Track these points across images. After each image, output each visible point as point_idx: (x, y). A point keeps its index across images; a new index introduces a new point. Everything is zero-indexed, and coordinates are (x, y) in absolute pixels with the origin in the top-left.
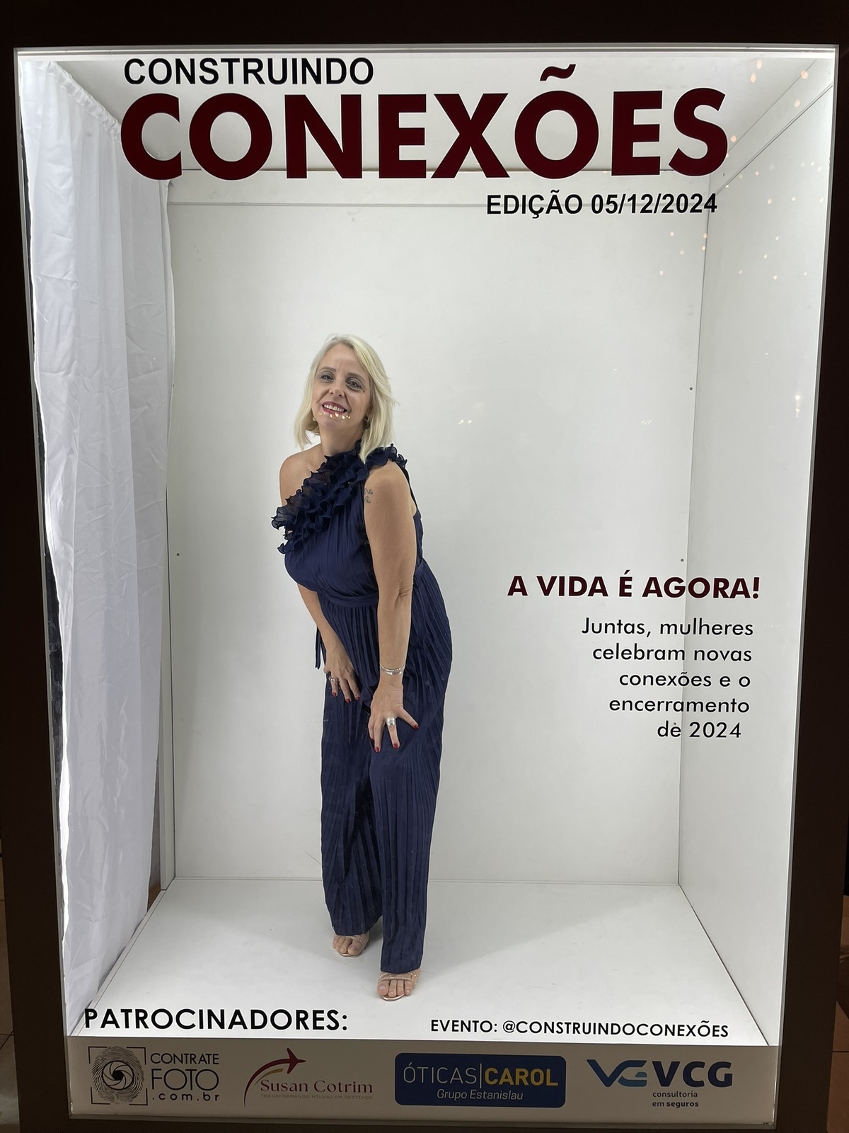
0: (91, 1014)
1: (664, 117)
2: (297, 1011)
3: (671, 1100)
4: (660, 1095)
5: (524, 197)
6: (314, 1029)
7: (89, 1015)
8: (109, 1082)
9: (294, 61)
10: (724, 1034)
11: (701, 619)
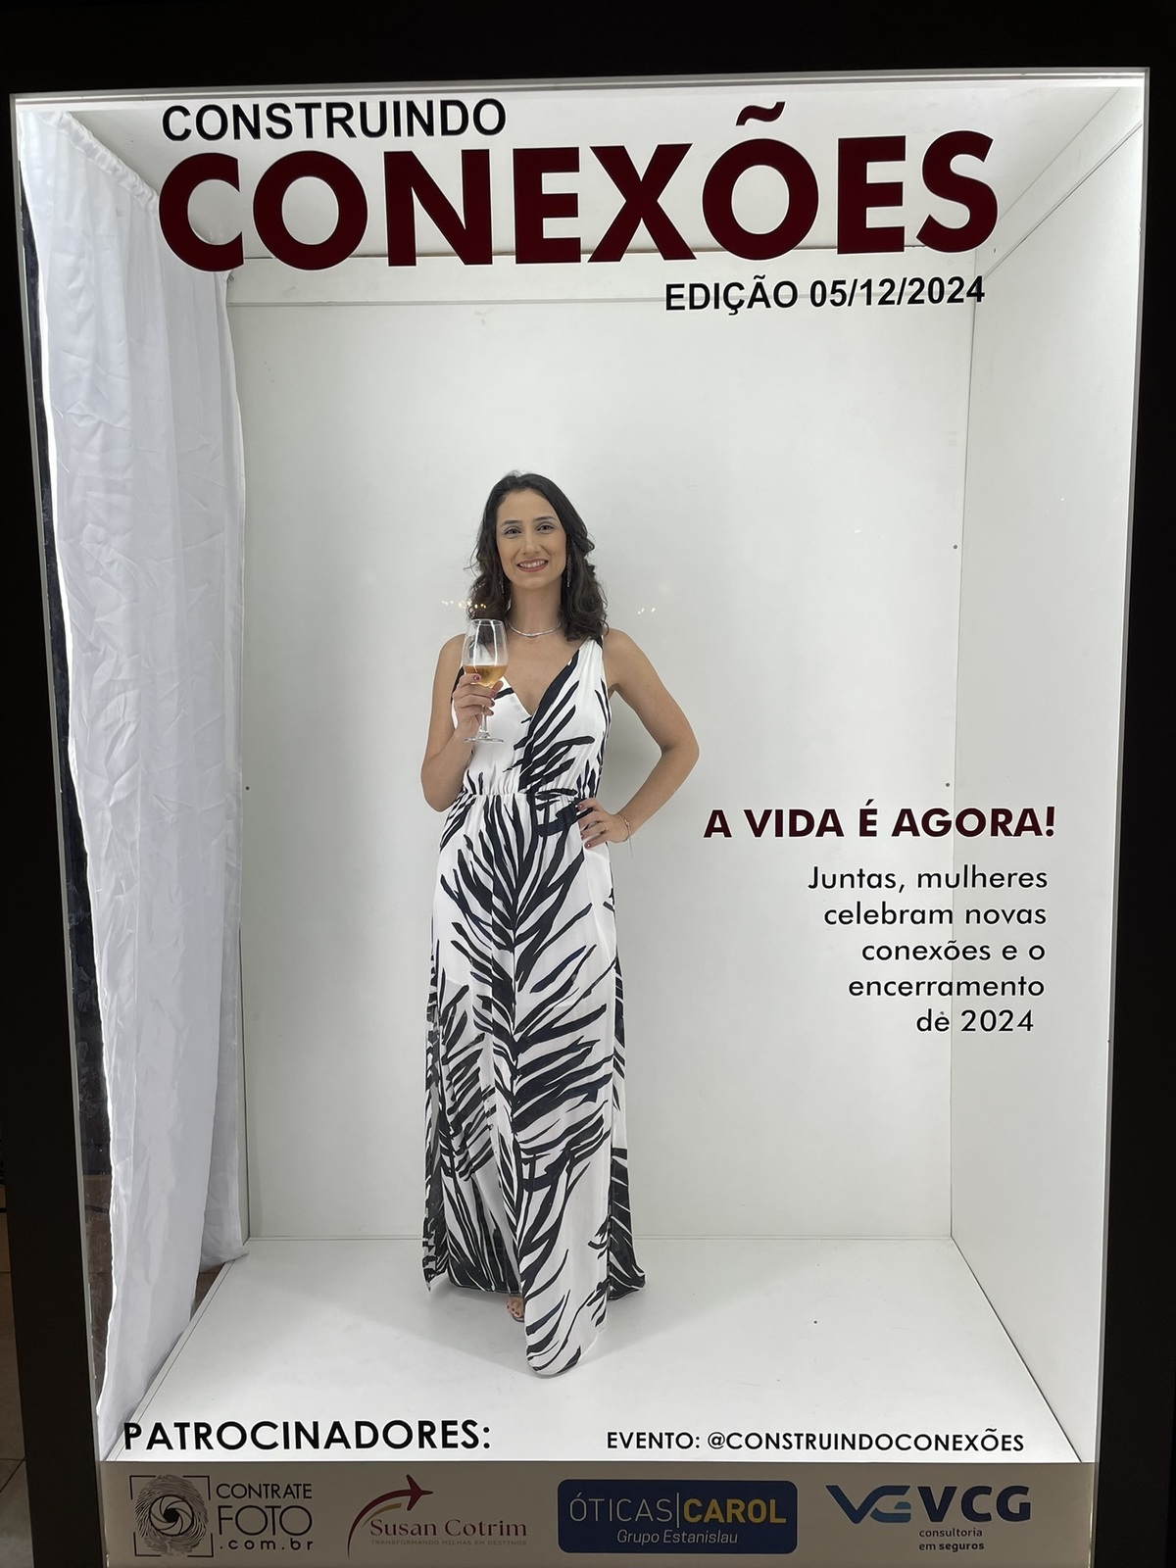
0: (133, 1430)
1: (908, 171)
2: (420, 1422)
3: (945, 1540)
4: (930, 1534)
5: (717, 286)
6: (444, 1447)
7: (130, 1431)
8: (159, 1525)
9: (397, 105)
10: (1019, 1447)
11: (974, 866)
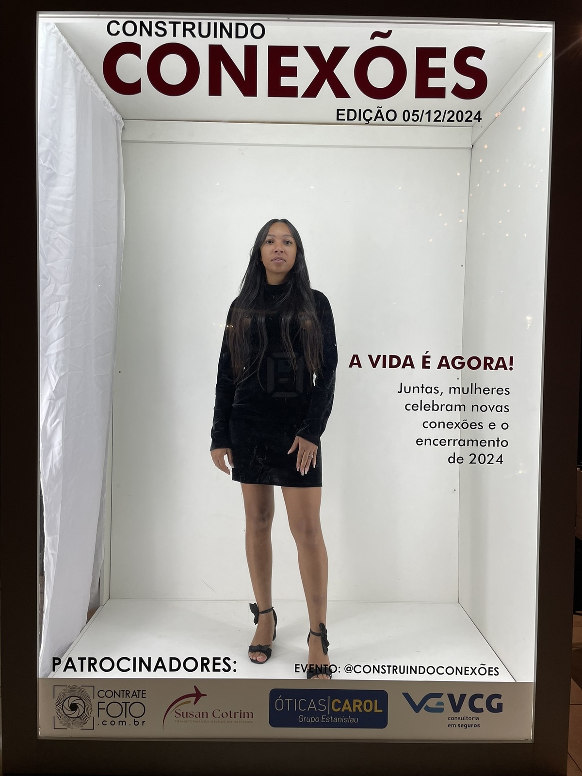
1: (447, 63)
2: (202, 658)
3: (461, 722)
4: (453, 719)
5: (360, 110)
6: (213, 671)
7: (55, 662)
8: (67, 712)
9: (215, 24)
10: (496, 673)
11: (476, 384)
